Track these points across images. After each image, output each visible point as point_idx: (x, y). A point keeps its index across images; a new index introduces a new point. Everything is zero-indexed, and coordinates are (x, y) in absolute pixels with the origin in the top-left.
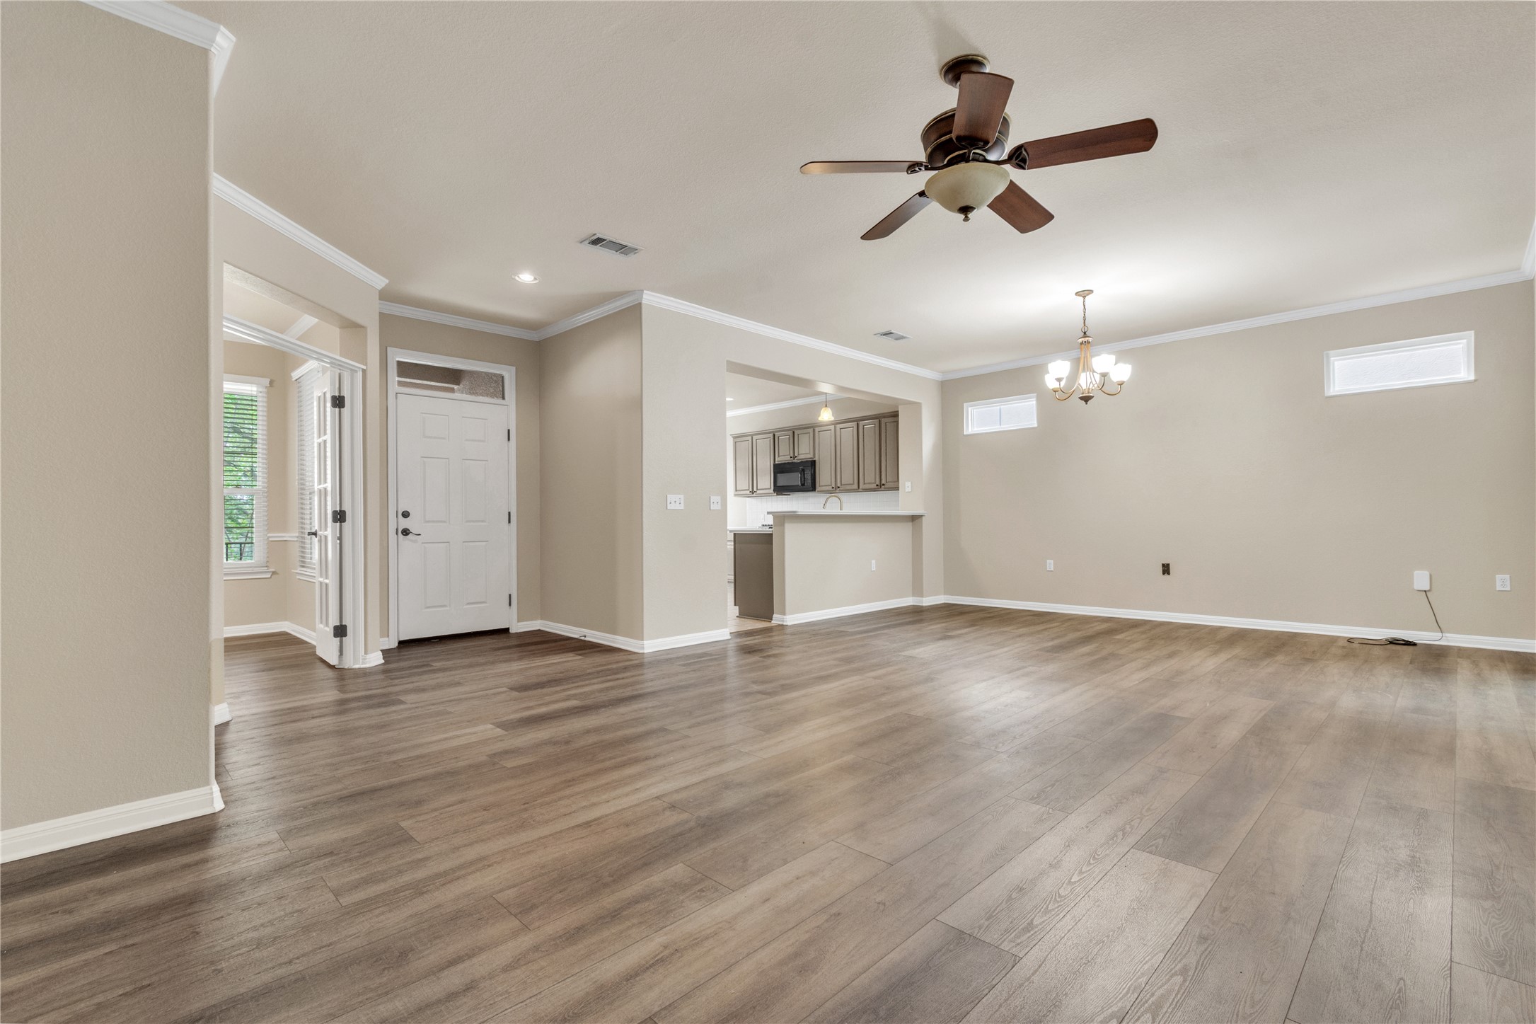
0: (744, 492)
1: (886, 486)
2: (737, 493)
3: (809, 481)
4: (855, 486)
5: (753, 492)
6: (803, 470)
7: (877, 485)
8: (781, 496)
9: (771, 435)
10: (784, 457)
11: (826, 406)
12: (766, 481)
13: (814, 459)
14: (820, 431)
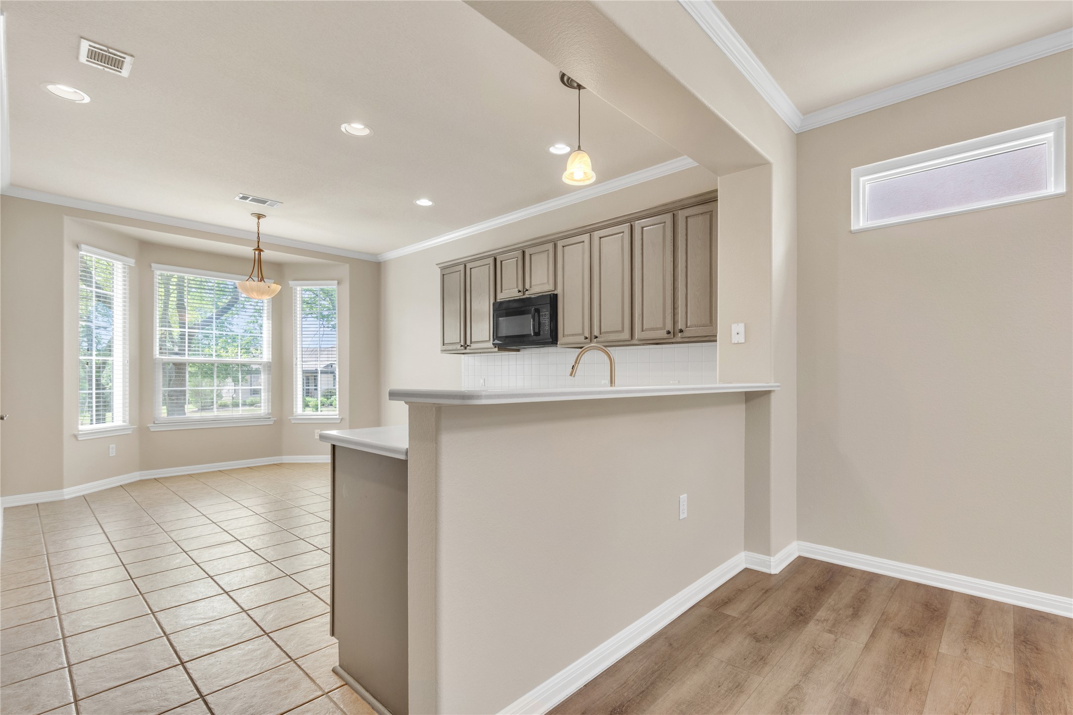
0: (454, 347)
1: (686, 334)
2: (445, 347)
3: (547, 328)
4: (626, 335)
5: (465, 346)
6: (537, 311)
7: (669, 332)
8: (507, 353)
9: (491, 260)
10: (510, 292)
12: (482, 330)
13: (555, 293)
14: (565, 246)
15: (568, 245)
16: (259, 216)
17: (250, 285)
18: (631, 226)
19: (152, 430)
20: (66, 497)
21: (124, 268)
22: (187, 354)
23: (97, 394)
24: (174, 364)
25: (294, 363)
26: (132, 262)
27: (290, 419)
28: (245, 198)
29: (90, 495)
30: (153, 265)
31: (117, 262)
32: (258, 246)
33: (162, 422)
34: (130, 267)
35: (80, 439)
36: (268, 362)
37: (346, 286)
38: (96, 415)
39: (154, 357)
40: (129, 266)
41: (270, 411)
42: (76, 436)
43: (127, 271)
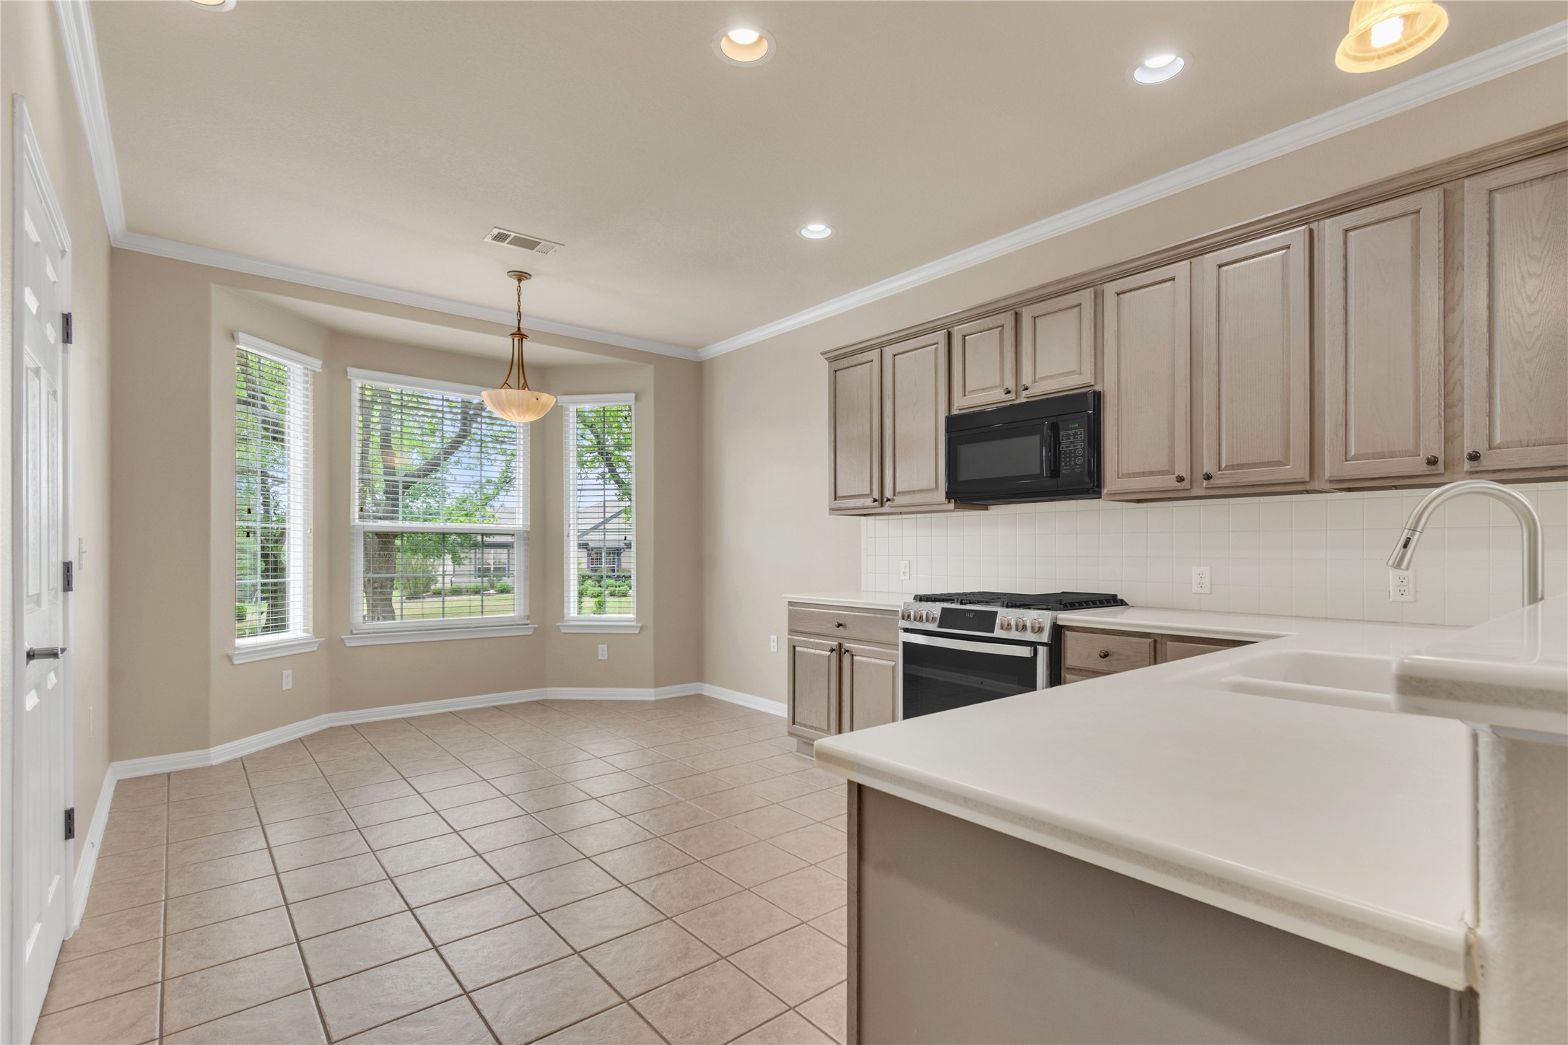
0: (857, 502)
1: (1486, 463)
2: (839, 505)
3: (1079, 460)
4: (1296, 470)
5: (881, 501)
6: (1054, 427)
9: (941, 336)
10: (984, 393)
12: (922, 468)
13: (1098, 388)
14: (1123, 293)
15: (1131, 290)
16: (521, 276)
17: (507, 396)
18: (1311, 231)
19: (348, 645)
20: (215, 762)
21: (306, 375)
22: (401, 519)
23: (263, 586)
24: (378, 535)
25: (565, 533)
26: (317, 364)
27: (558, 627)
28: (500, 237)
29: (251, 757)
30: (350, 370)
31: (295, 365)
32: (519, 328)
33: (362, 631)
34: (315, 374)
35: (236, 662)
36: (525, 531)
37: (649, 401)
39: (352, 524)
40: (313, 371)
41: (528, 614)
42: (230, 658)
43: (310, 379)
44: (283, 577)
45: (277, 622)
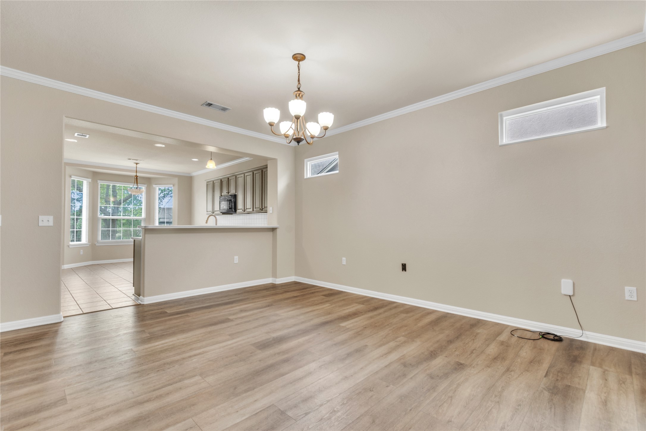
1: (258, 210)
3: (234, 207)
4: (252, 210)
5: (213, 212)
6: (231, 200)
9: (220, 181)
10: (225, 193)
11: (211, 159)
13: (236, 194)
14: (238, 178)
16: (137, 164)
18: (253, 173)
19: (97, 245)
20: (65, 268)
21: (87, 183)
22: (110, 215)
23: (76, 231)
24: (106, 219)
25: (155, 219)
26: (90, 180)
28: (130, 159)
29: (74, 268)
30: (98, 181)
31: (85, 181)
32: (136, 174)
33: (100, 242)
34: (89, 182)
36: (145, 218)
37: (176, 186)
38: (76, 239)
39: (98, 217)
42: (69, 246)
43: (88, 184)
44: (81, 229)
45: (79, 239)
